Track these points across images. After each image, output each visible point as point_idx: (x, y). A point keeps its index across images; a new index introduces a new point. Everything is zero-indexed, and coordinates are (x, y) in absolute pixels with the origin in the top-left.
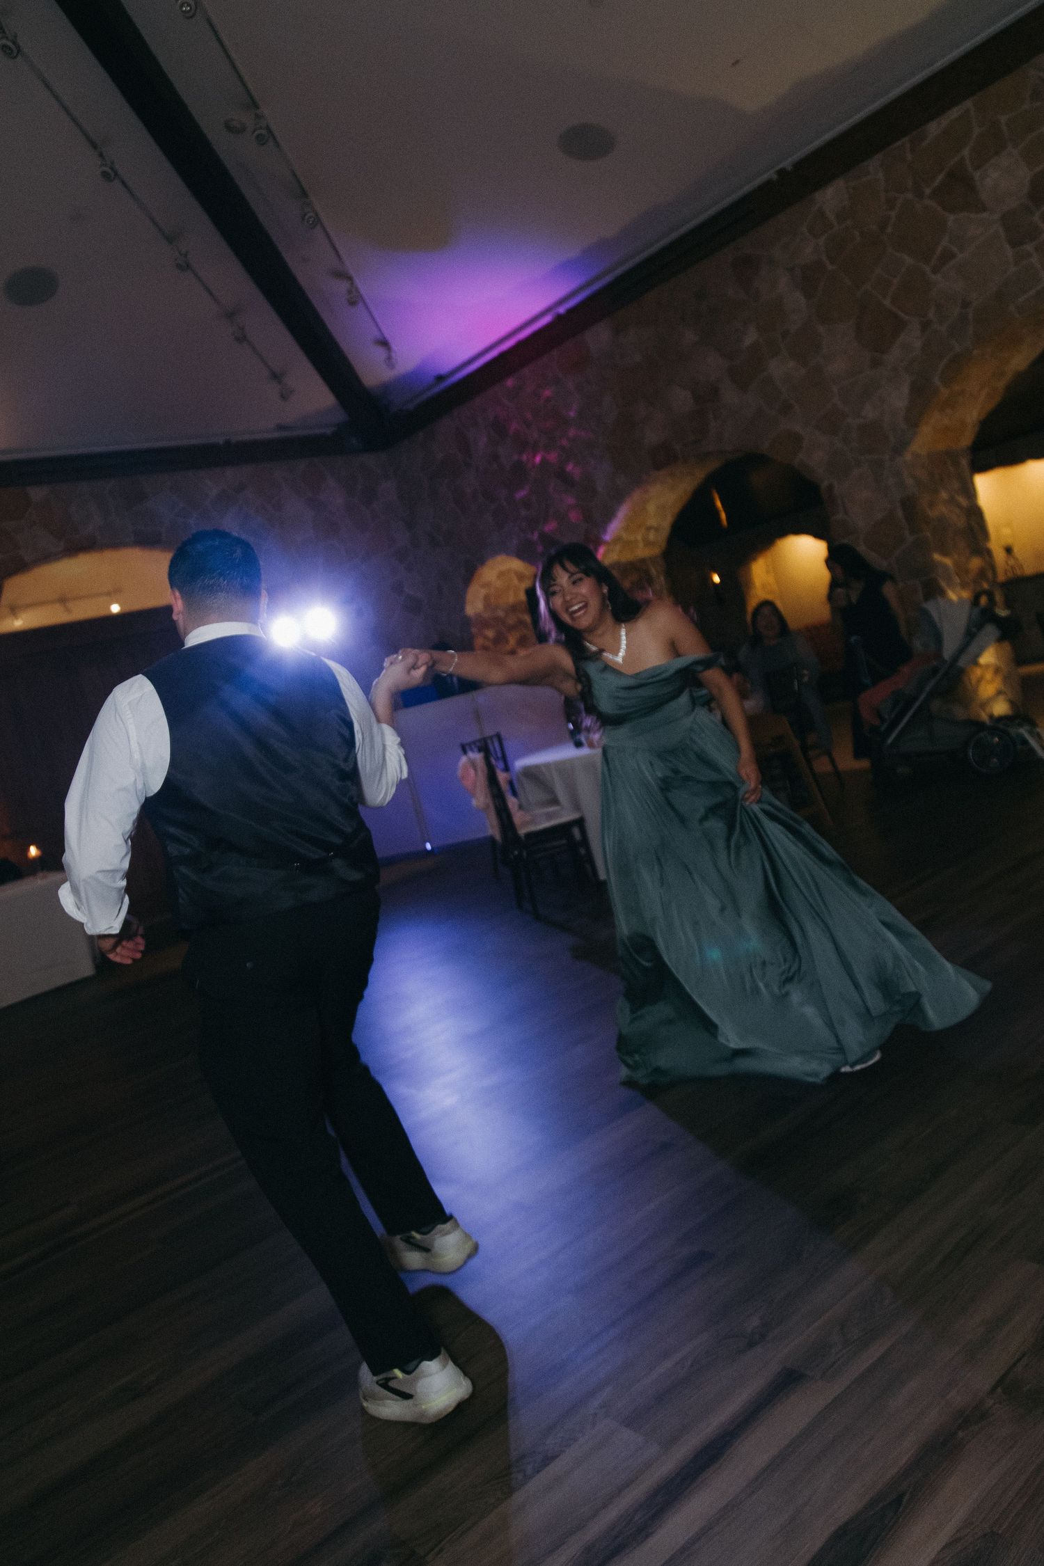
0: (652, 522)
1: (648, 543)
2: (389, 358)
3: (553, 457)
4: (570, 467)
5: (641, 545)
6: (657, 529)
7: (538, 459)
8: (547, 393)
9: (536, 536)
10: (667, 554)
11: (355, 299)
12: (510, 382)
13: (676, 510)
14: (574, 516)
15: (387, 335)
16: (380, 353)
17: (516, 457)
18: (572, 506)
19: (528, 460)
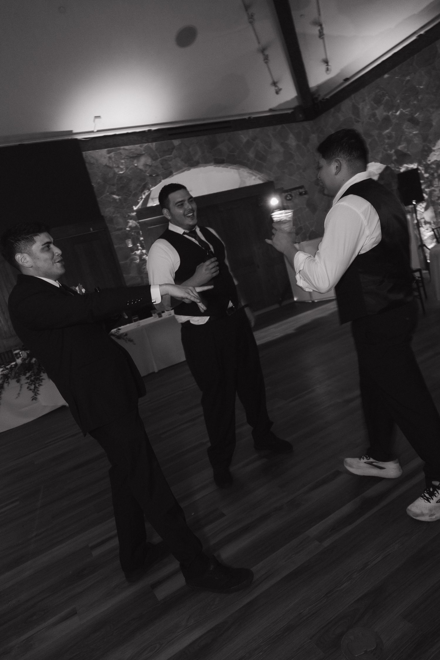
2: (327, 70)
3: (407, 111)
4: (417, 115)
7: (398, 113)
14: (416, 140)
15: (328, 57)
16: (324, 67)
18: (415, 135)
19: (392, 114)
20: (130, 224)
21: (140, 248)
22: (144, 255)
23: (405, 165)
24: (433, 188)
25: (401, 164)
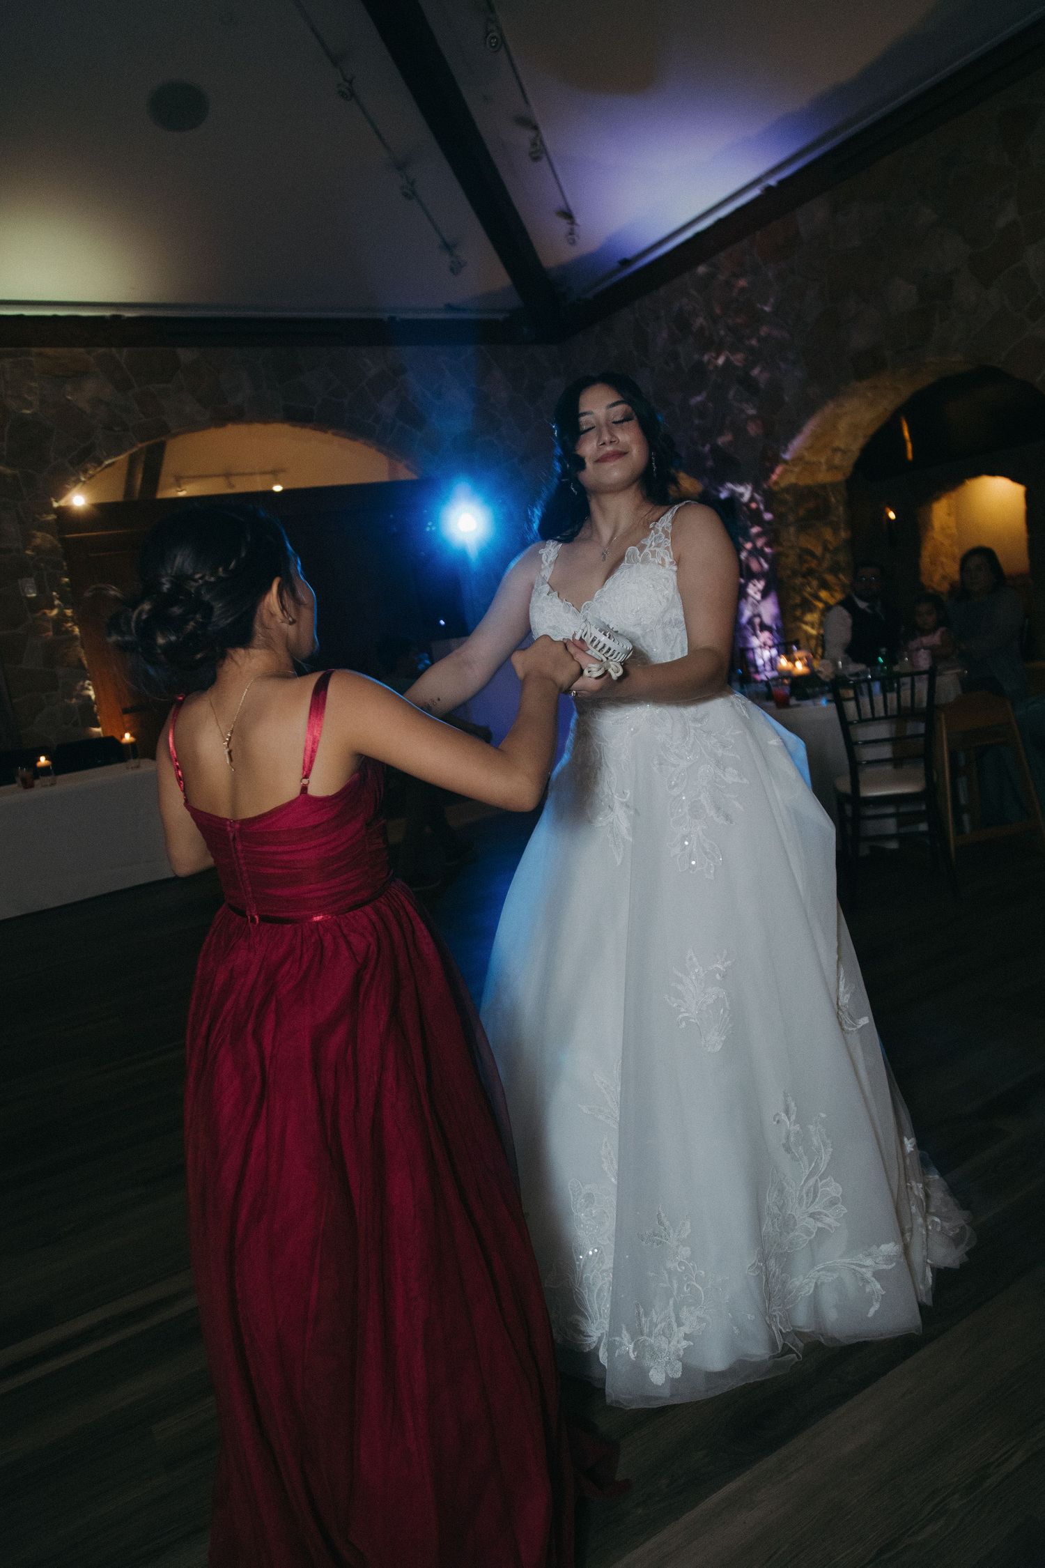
0: (838, 443)
1: (832, 467)
2: (571, 233)
3: (738, 359)
4: (755, 372)
5: (824, 467)
6: (844, 452)
7: (721, 361)
8: (742, 283)
9: (707, 448)
10: (850, 482)
11: (538, 152)
12: (701, 269)
13: (871, 431)
14: (753, 429)
15: (571, 204)
16: (562, 225)
17: (696, 357)
18: (752, 418)
19: (709, 361)
20: (38, 541)
21: (57, 602)
22: (67, 622)
23: (730, 485)
24: (781, 549)
25: (722, 484)
